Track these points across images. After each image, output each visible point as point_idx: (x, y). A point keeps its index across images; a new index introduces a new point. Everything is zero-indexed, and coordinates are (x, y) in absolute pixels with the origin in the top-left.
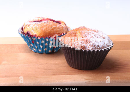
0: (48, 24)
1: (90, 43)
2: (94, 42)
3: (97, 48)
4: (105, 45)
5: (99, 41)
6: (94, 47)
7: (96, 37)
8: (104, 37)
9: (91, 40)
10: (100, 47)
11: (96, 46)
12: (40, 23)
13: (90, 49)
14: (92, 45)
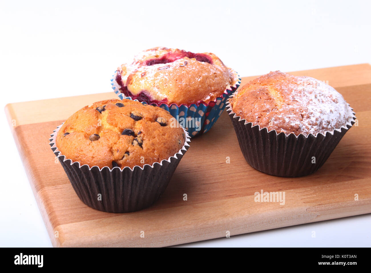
0: (189, 68)
1: (308, 117)
2: (318, 115)
3: (327, 129)
4: (342, 118)
5: (328, 111)
6: (320, 125)
7: (319, 100)
8: (334, 98)
9: (311, 111)
10: (333, 124)
11: (324, 123)
12: (171, 69)
13: (312, 131)
14: (315, 122)
